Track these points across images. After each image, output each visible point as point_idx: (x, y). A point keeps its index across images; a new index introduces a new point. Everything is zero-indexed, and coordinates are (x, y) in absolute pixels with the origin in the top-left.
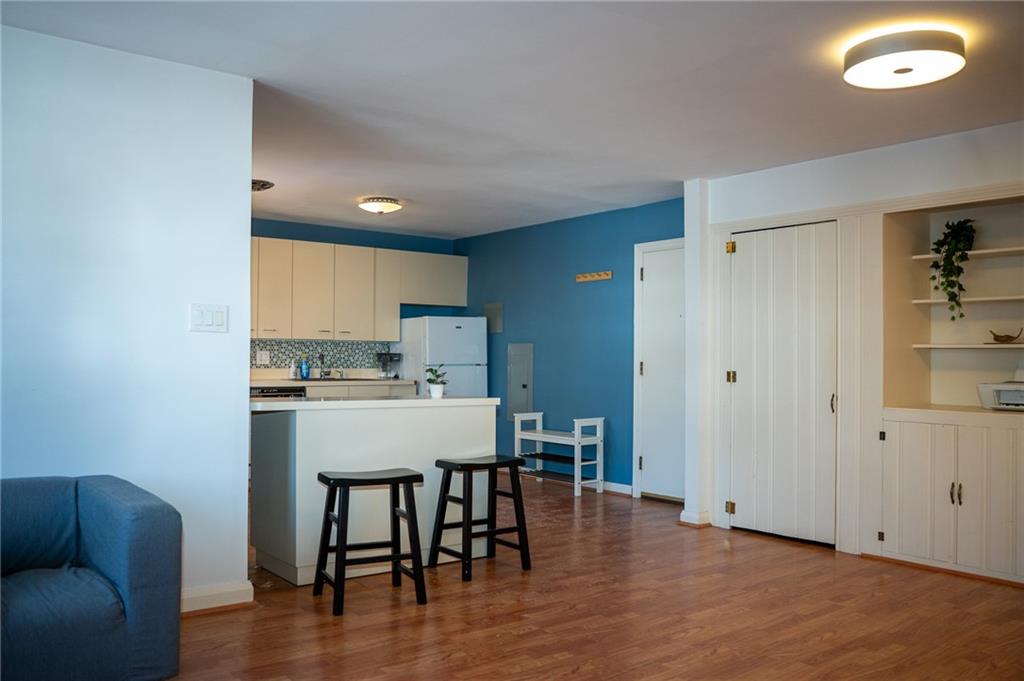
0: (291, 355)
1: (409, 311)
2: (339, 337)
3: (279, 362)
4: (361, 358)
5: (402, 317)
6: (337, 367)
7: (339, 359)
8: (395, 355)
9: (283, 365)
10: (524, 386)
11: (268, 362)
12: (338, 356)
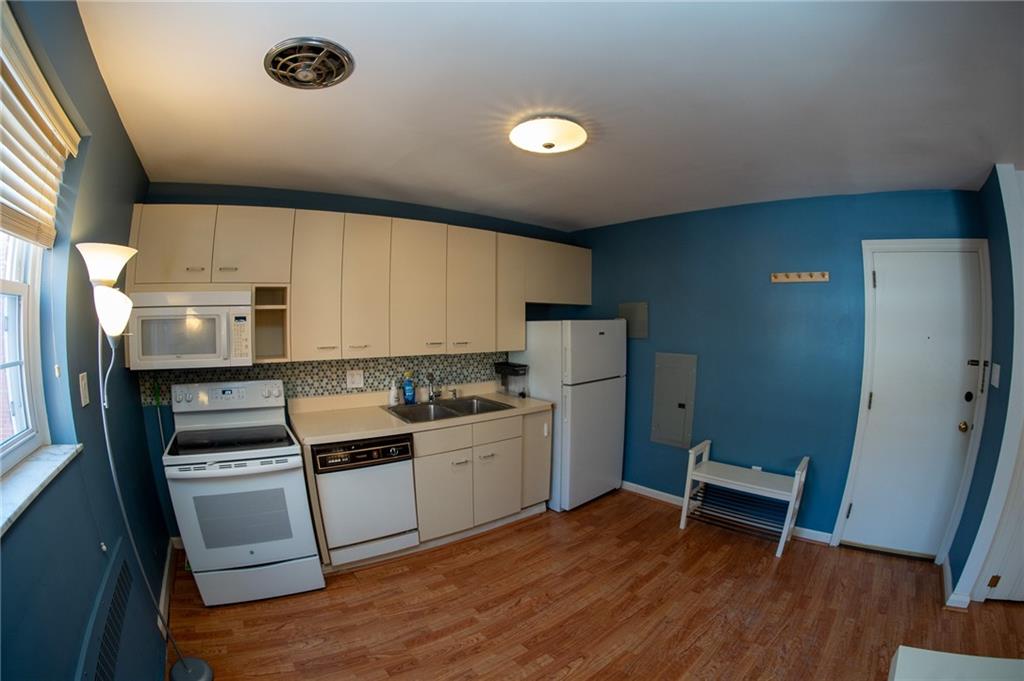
0: (391, 373)
1: (537, 312)
2: (452, 351)
3: (376, 384)
4: (476, 370)
5: (528, 319)
6: (449, 383)
7: (451, 373)
8: (520, 366)
9: (381, 386)
10: (682, 406)
11: (362, 385)
12: (449, 369)
